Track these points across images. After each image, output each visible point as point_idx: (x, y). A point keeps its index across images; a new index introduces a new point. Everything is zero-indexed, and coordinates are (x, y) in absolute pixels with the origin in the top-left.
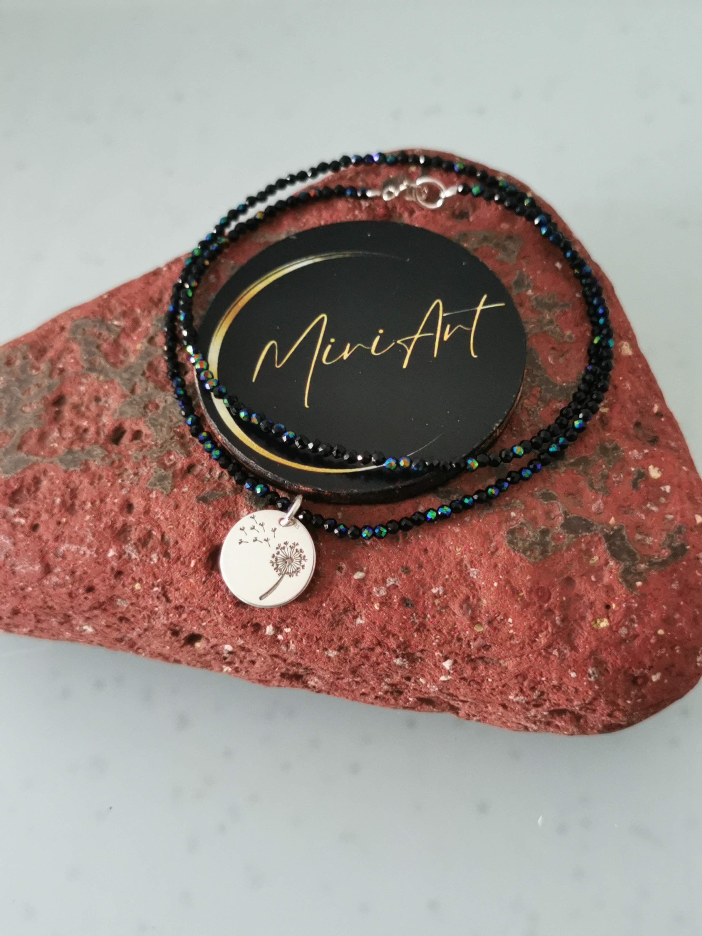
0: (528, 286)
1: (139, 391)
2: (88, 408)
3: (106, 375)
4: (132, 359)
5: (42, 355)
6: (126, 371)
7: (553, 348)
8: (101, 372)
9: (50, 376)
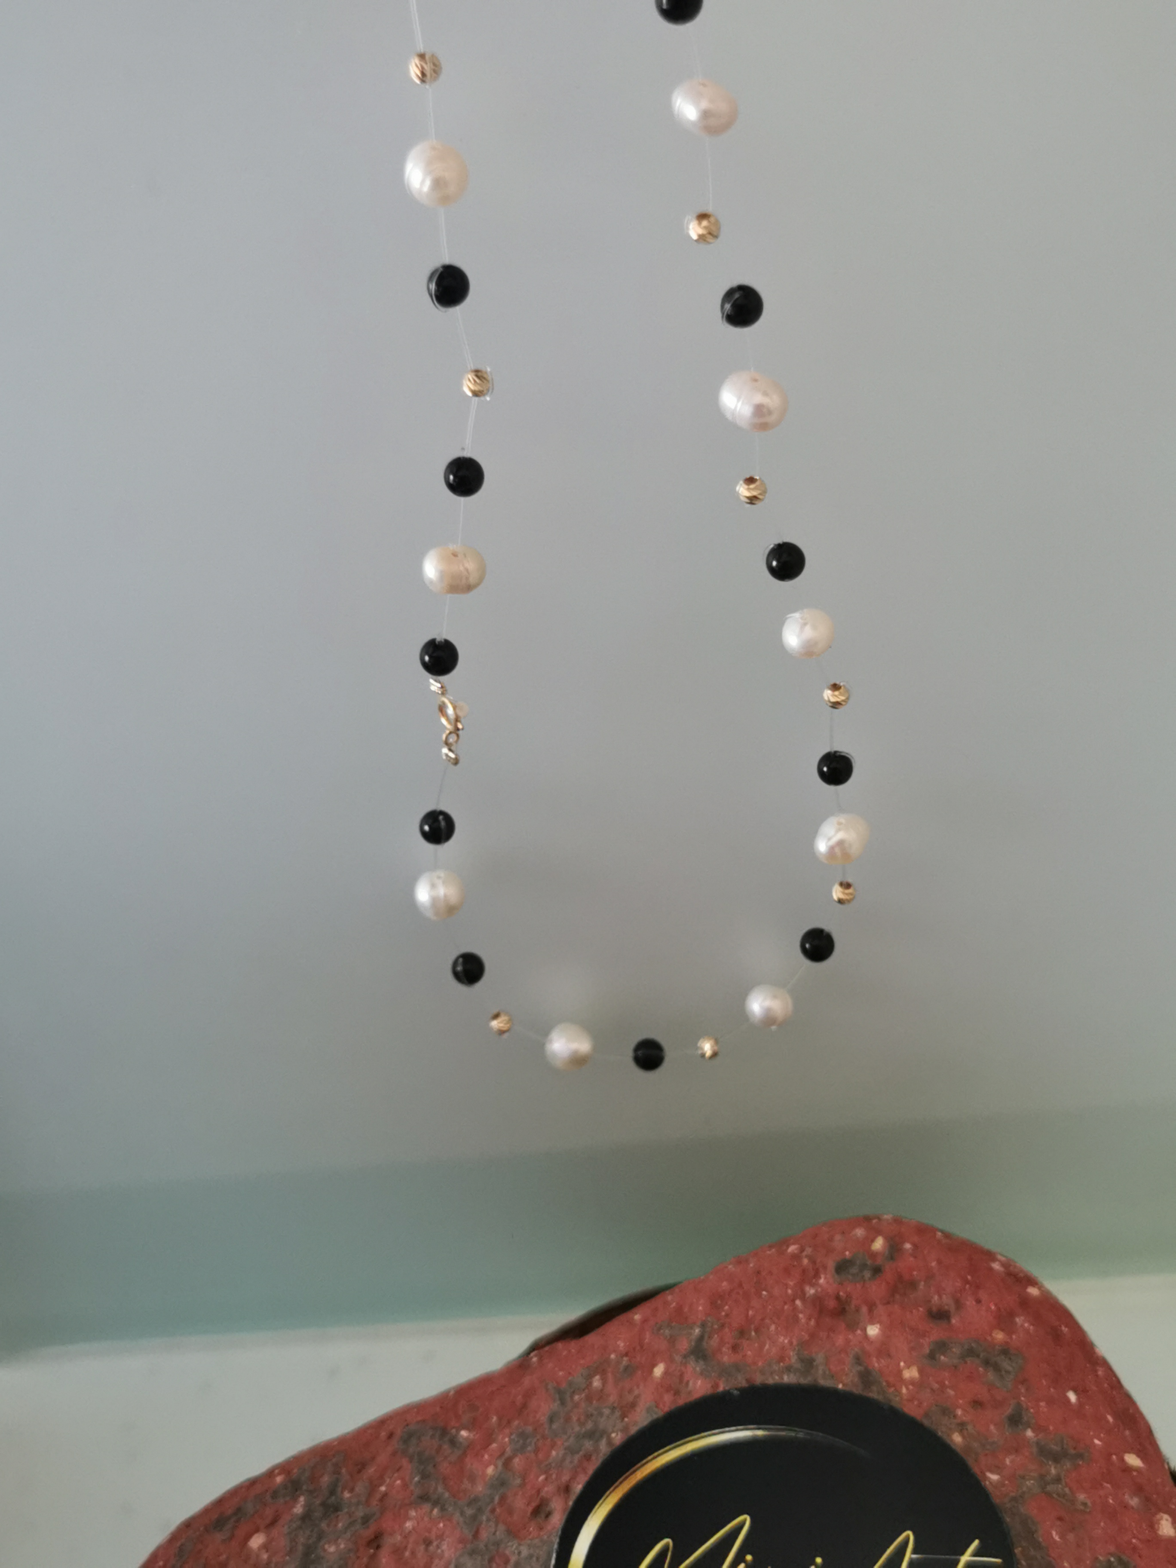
0: (1028, 1425)
1: (484, 1535)
2: (413, 1553)
3: (443, 1509)
4: (480, 1488)
5: (359, 1471)
6: (469, 1504)
7: (1060, 1519)
8: (436, 1503)
9: (367, 1503)
